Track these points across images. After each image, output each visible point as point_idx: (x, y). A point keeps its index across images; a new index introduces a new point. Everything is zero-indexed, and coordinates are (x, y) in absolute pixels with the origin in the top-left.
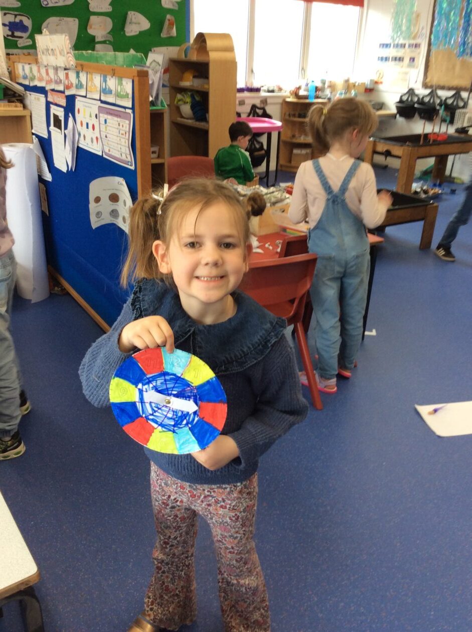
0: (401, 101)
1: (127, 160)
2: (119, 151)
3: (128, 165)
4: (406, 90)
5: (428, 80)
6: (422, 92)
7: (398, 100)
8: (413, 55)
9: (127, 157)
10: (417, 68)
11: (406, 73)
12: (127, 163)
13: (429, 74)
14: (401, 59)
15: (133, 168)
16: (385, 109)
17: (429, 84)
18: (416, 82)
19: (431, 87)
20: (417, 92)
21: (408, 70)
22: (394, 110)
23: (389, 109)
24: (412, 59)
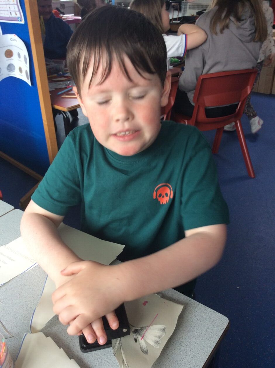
1: (17, 17)
2: (8, 11)
3: (18, 21)
9: (16, 15)
12: (17, 19)
15: (23, 22)
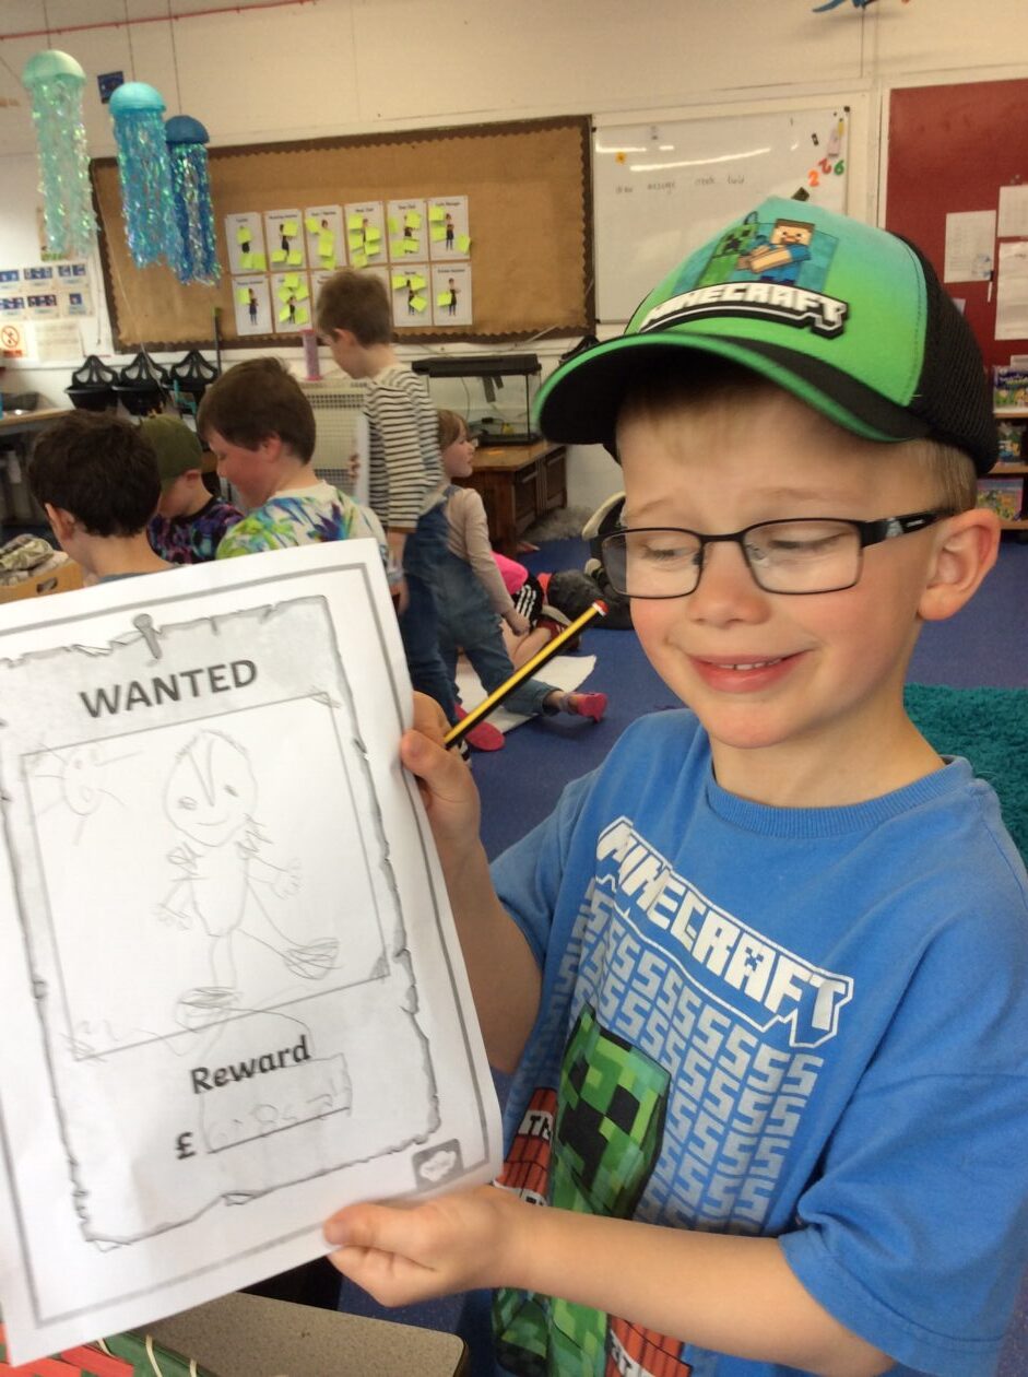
0: (76, 384)
4: (81, 362)
5: (122, 336)
6: (118, 361)
7: (69, 383)
8: (75, 291)
10: (91, 314)
11: (71, 327)
13: (121, 323)
14: (49, 300)
16: (46, 407)
17: (129, 344)
18: (99, 342)
19: (133, 349)
20: (106, 362)
21: (72, 320)
22: (65, 404)
23: (52, 404)
24: (76, 298)
